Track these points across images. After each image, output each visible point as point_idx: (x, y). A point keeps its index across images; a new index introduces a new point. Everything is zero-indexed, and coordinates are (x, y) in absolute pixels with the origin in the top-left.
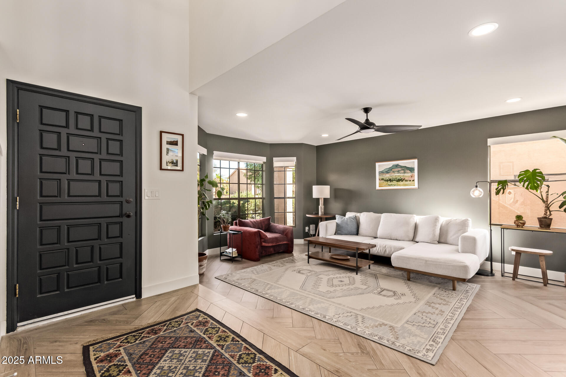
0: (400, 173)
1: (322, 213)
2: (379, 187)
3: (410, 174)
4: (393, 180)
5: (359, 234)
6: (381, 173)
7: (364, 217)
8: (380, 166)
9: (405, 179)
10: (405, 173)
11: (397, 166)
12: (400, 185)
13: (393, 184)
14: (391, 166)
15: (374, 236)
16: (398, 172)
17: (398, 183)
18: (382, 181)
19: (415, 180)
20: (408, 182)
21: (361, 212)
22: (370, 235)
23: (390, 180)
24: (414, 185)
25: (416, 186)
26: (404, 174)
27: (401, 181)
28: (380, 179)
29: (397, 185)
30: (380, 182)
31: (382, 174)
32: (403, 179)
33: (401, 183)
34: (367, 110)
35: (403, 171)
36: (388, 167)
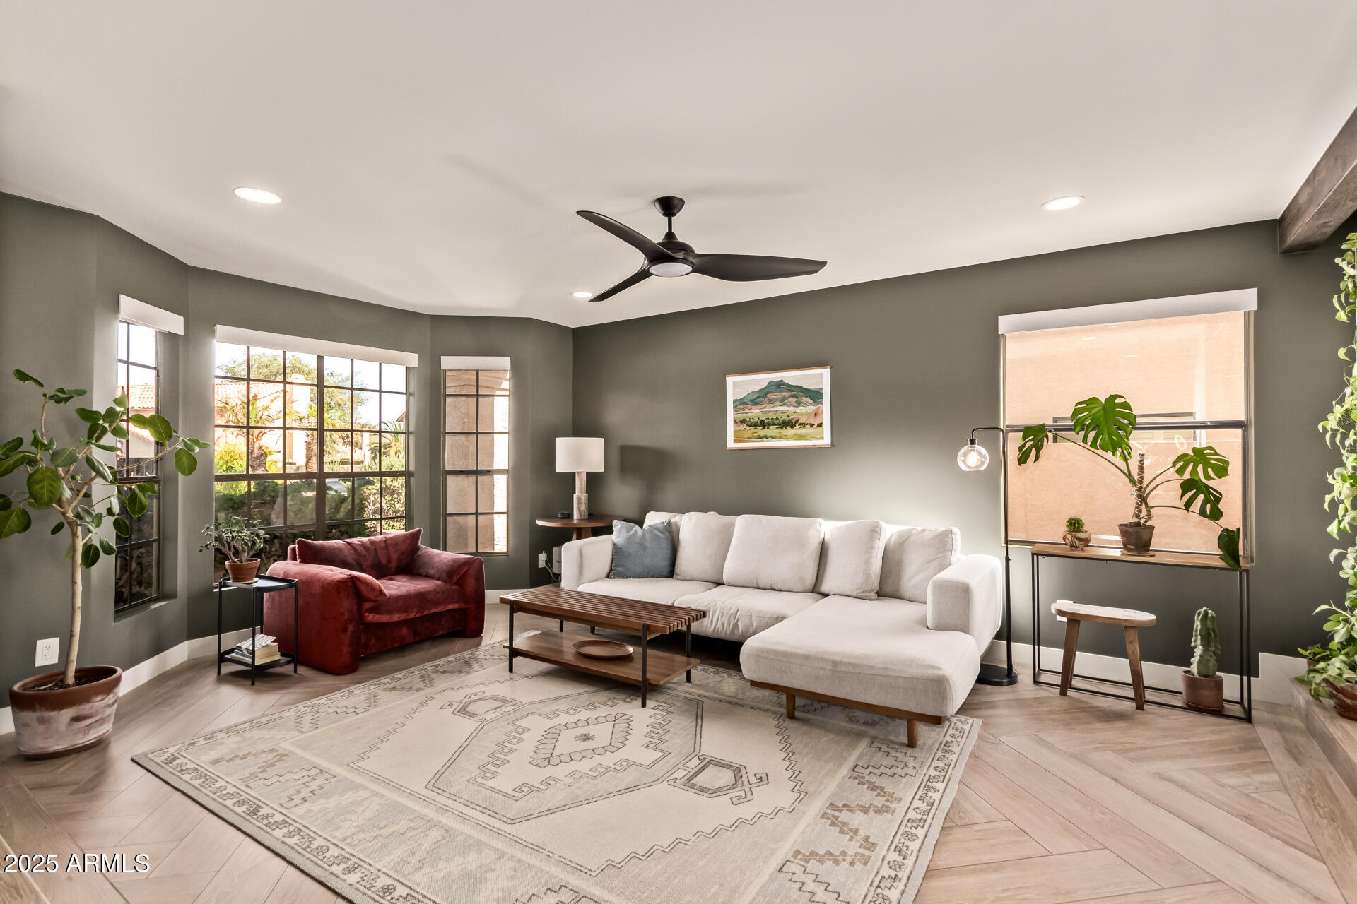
0: (788, 406)
1: (581, 515)
2: (735, 441)
3: (812, 408)
4: (769, 425)
5: (677, 574)
6: (740, 403)
7: (692, 526)
8: (738, 386)
9: (800, 422)
10: (798, 404)
11: (779, 385)
12: (786, 438)
13: (768, 435)
14: (765, 384)
15: (715, 578)
16: (783, 401)
17: (781, 431)
18: (742, 427)
19: (824, 425)
20: (808, 430)
21: (683, 512)
22: (704, 577)
23: (763, 424)
24: (823, 438)
25: (827, 441)
26: (797, 407)
27: (788, 427)
28: (738, 420)
29: (780, 438)
30: (738, 428)
31: (742, 407)
32: (794, 421)
33: (789, 431)
34: (669, 206)
35: (794, 400)
36: (758, 388)
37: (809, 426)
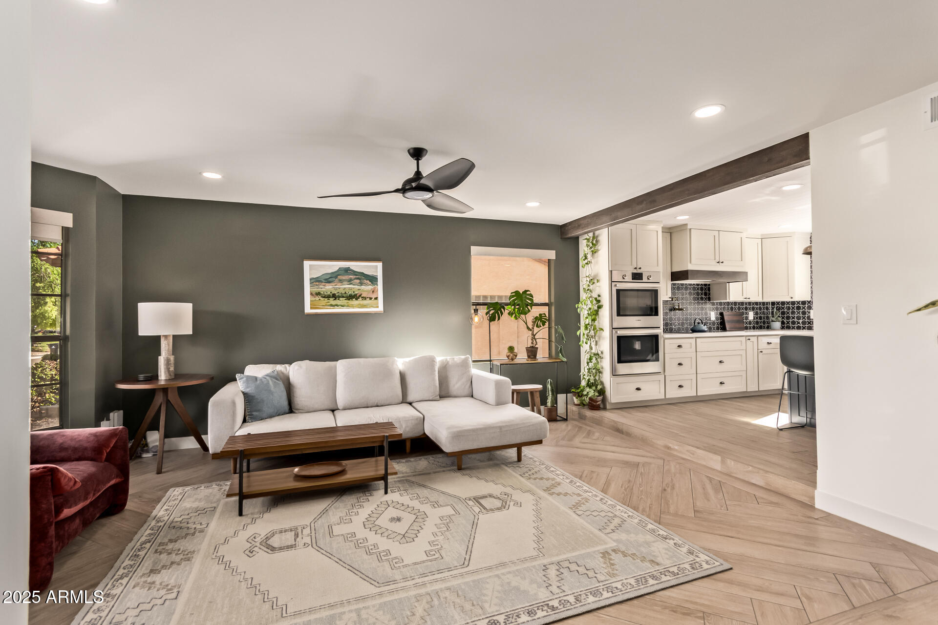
0: (354, 285)
1: (170, 375)
2: (311, 308)
3: (370, 287)
4: (339, 297)
6: (315, 281)
7: (297, 372)
8: (312, 269)
9: (362, 296)
10: (361, 284)
11: (347, 270)
12: (353, 306)
13: (339, 304)
14: (336, 269)
15: (332, 407)
16: (350, 281)
17: (349, 301)
18: (317, 298)
19: (379, 298)
20: (367, 302)
21: (290, 363)
23: (334, 297)
24: (378, 307)
25: (381, 308)
26: (361, 286)
27: (354, 299)
28: (314, 293)
29: (348, 306)
30: (314, 299)
31: (317, 283)
32: (358, 295)
33: (354, 302)
35: (358, 281)
36: (330, 271)
37: (368, 299)
